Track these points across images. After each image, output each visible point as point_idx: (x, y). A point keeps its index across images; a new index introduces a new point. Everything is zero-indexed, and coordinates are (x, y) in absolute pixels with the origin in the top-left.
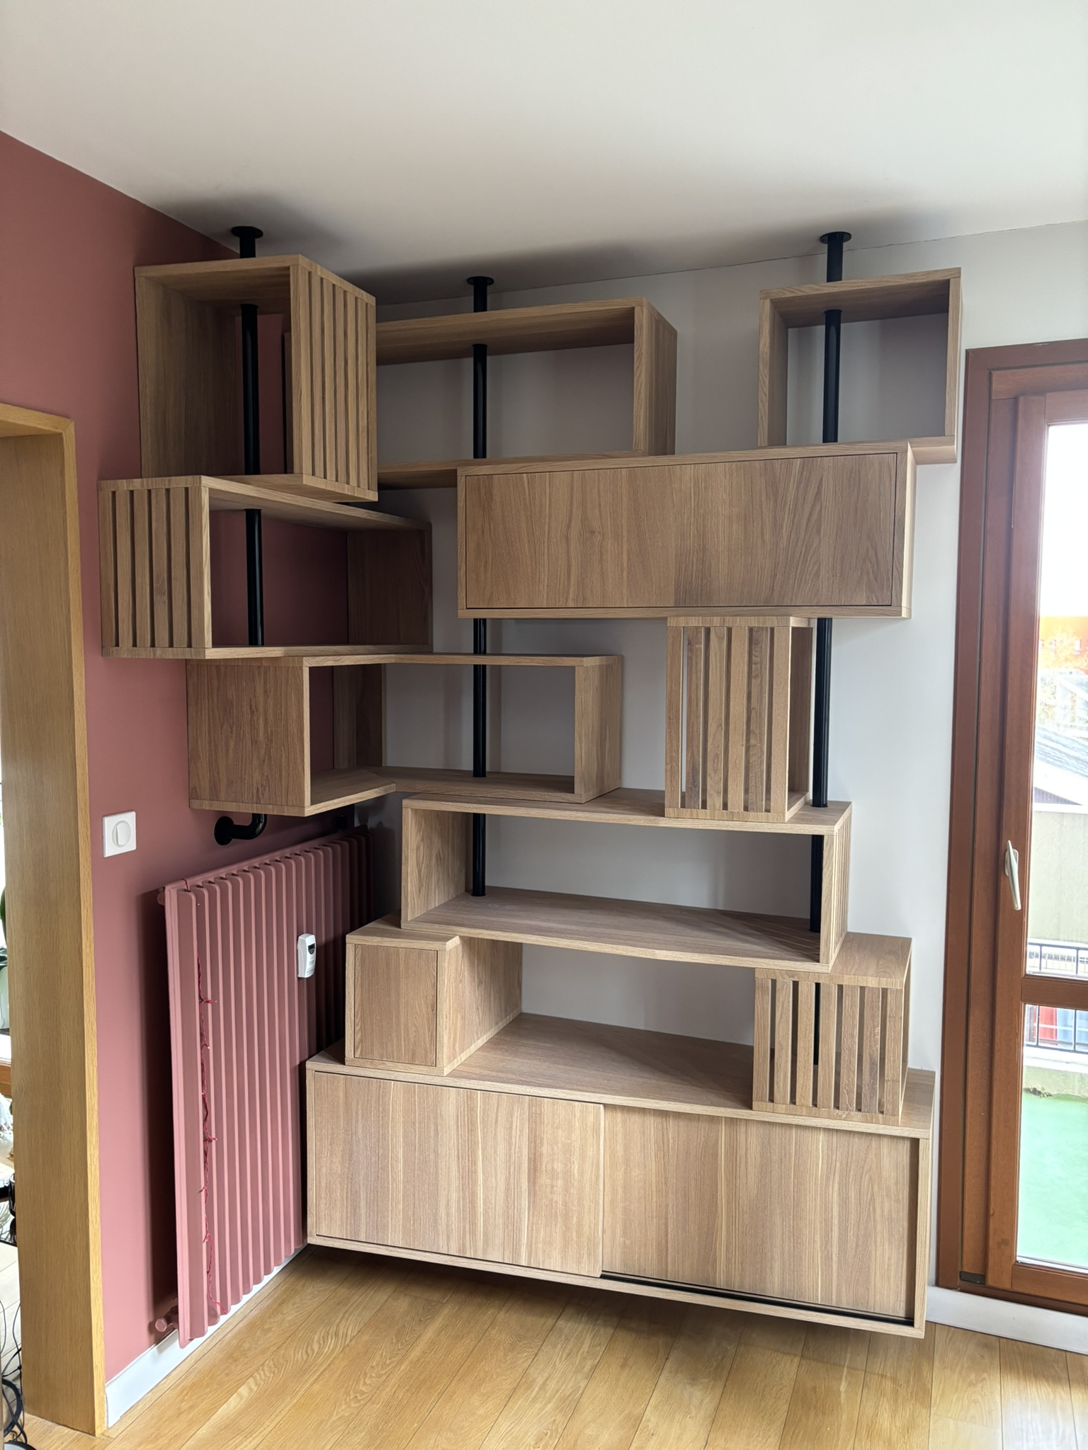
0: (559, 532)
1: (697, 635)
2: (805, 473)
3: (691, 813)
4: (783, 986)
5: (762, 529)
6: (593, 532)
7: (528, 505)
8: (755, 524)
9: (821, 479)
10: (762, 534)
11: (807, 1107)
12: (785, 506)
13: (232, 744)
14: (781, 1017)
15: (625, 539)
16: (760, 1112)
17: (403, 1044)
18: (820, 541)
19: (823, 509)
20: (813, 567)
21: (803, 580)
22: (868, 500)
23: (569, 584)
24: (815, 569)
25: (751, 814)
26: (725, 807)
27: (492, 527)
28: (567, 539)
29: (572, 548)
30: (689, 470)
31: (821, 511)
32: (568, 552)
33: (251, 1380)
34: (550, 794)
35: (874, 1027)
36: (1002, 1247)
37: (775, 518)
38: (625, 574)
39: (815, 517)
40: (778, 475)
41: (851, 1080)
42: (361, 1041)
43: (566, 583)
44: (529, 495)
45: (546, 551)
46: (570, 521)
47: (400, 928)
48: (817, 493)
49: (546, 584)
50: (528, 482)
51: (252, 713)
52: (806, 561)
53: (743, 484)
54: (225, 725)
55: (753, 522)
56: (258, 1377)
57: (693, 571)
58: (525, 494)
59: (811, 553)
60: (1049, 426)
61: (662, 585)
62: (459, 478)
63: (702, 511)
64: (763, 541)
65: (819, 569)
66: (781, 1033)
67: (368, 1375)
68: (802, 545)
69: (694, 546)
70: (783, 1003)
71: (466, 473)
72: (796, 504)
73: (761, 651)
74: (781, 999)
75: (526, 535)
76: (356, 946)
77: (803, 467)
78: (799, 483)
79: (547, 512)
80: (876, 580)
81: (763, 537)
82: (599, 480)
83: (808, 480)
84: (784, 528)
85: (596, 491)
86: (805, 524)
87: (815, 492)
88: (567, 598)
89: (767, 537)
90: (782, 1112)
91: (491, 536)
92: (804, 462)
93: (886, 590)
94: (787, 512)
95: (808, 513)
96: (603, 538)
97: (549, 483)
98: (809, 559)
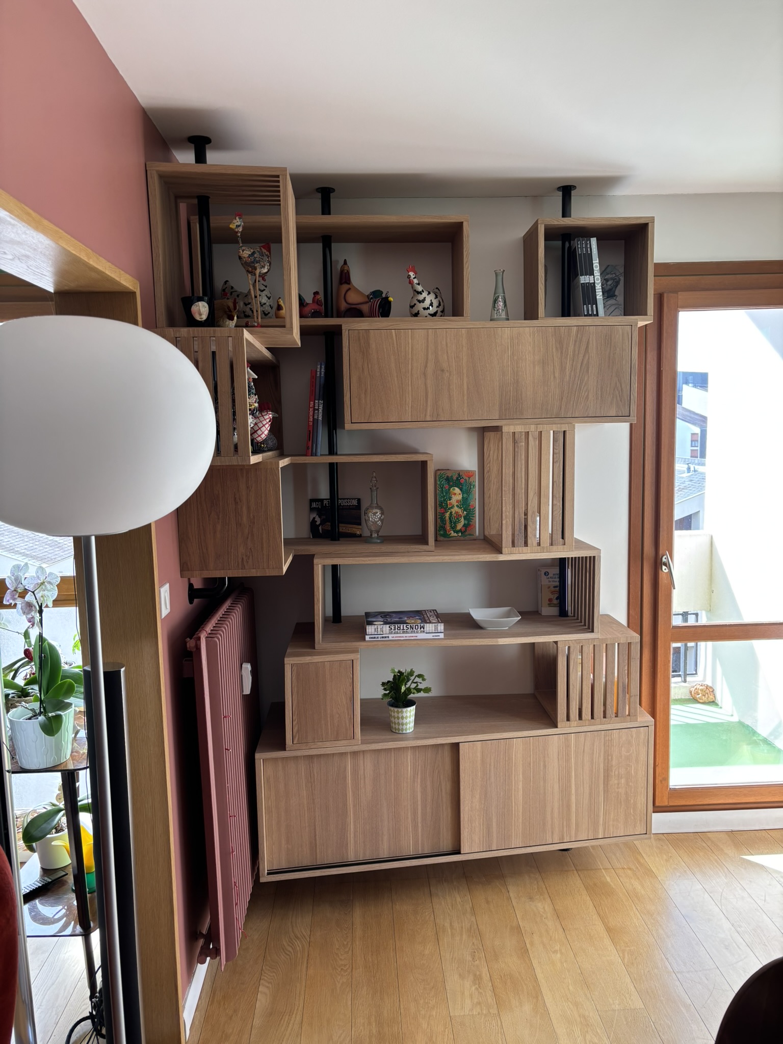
0: (419, 370)
1: (521, 437)
2: (579, 335)
3: (519, 549)
4: (574, 650)
5: (554, 369)
6: (443, 371)
7: (396, 352)
8: (549, 366)
9: (589, 339)
10: (554, 372)
11: (589, 720)
12: (567, 355)
13: (219, 527)
14: (573, 668)
15: (465, 375)
16: (563, 727)
17: (329, 728)
18: (589, 377)
20: (585, 393)
21: (579, 401)
22: (616, 353)
23: (427, 406)
25: (554, 547)
26: (539, 544)
27: (370, 366)
28: (425, 374)
29: (428, 381)
30: (508, 331)
31: (589, 359)
32: (425, 384)
33: (262, 982)
34: (412, 547)
35: (625, 666)
37: (562, 363)
38: (465, 398)
39: (585, 362)
40: (563, 336)
41: (612, 699)
42: (298, 731)
43: (425, 405)
44: (397, 345)
45: (410, 383)
46: (427, 362)
47: (315, 649)
49: (410, 406)
50: (396, 336)
52: (581, 390)
53: (541, 341)
54: (213, 513)
56: (265, 978)
57: (510, 396)
58: (394, 345)
59: (584, 384)
60: (679, 311)
61: (490, 405)
62: (343, 331)
63: (516, 358)
64: (554, 377)
65: (588, 394)
66: (573, 678)
69: (511, 380)
70: (574, 660)
71: (349, 328)
72: (574, 355)
74: (573, 657)
75: (395, 371)
76: (292, 665)
77: (578, 331)
78: (576, 341)
79: (410, 356)
80: (621, 401)
81: (554, 375)
82: (446, 336)
83: (581, 340)
84: (567, 370)
85: (444, 343)
86: (579, 367)
87: (585, 347)
88: (425, 415)
89: (557, 375)
90: (574, 726)
91: (369, 373)
92: (578, 328)
93: (626, 408)
94: (568, 359)
95: (581, 360)
96: (450, 374)
97: (411, 337)
98: (582, 388)
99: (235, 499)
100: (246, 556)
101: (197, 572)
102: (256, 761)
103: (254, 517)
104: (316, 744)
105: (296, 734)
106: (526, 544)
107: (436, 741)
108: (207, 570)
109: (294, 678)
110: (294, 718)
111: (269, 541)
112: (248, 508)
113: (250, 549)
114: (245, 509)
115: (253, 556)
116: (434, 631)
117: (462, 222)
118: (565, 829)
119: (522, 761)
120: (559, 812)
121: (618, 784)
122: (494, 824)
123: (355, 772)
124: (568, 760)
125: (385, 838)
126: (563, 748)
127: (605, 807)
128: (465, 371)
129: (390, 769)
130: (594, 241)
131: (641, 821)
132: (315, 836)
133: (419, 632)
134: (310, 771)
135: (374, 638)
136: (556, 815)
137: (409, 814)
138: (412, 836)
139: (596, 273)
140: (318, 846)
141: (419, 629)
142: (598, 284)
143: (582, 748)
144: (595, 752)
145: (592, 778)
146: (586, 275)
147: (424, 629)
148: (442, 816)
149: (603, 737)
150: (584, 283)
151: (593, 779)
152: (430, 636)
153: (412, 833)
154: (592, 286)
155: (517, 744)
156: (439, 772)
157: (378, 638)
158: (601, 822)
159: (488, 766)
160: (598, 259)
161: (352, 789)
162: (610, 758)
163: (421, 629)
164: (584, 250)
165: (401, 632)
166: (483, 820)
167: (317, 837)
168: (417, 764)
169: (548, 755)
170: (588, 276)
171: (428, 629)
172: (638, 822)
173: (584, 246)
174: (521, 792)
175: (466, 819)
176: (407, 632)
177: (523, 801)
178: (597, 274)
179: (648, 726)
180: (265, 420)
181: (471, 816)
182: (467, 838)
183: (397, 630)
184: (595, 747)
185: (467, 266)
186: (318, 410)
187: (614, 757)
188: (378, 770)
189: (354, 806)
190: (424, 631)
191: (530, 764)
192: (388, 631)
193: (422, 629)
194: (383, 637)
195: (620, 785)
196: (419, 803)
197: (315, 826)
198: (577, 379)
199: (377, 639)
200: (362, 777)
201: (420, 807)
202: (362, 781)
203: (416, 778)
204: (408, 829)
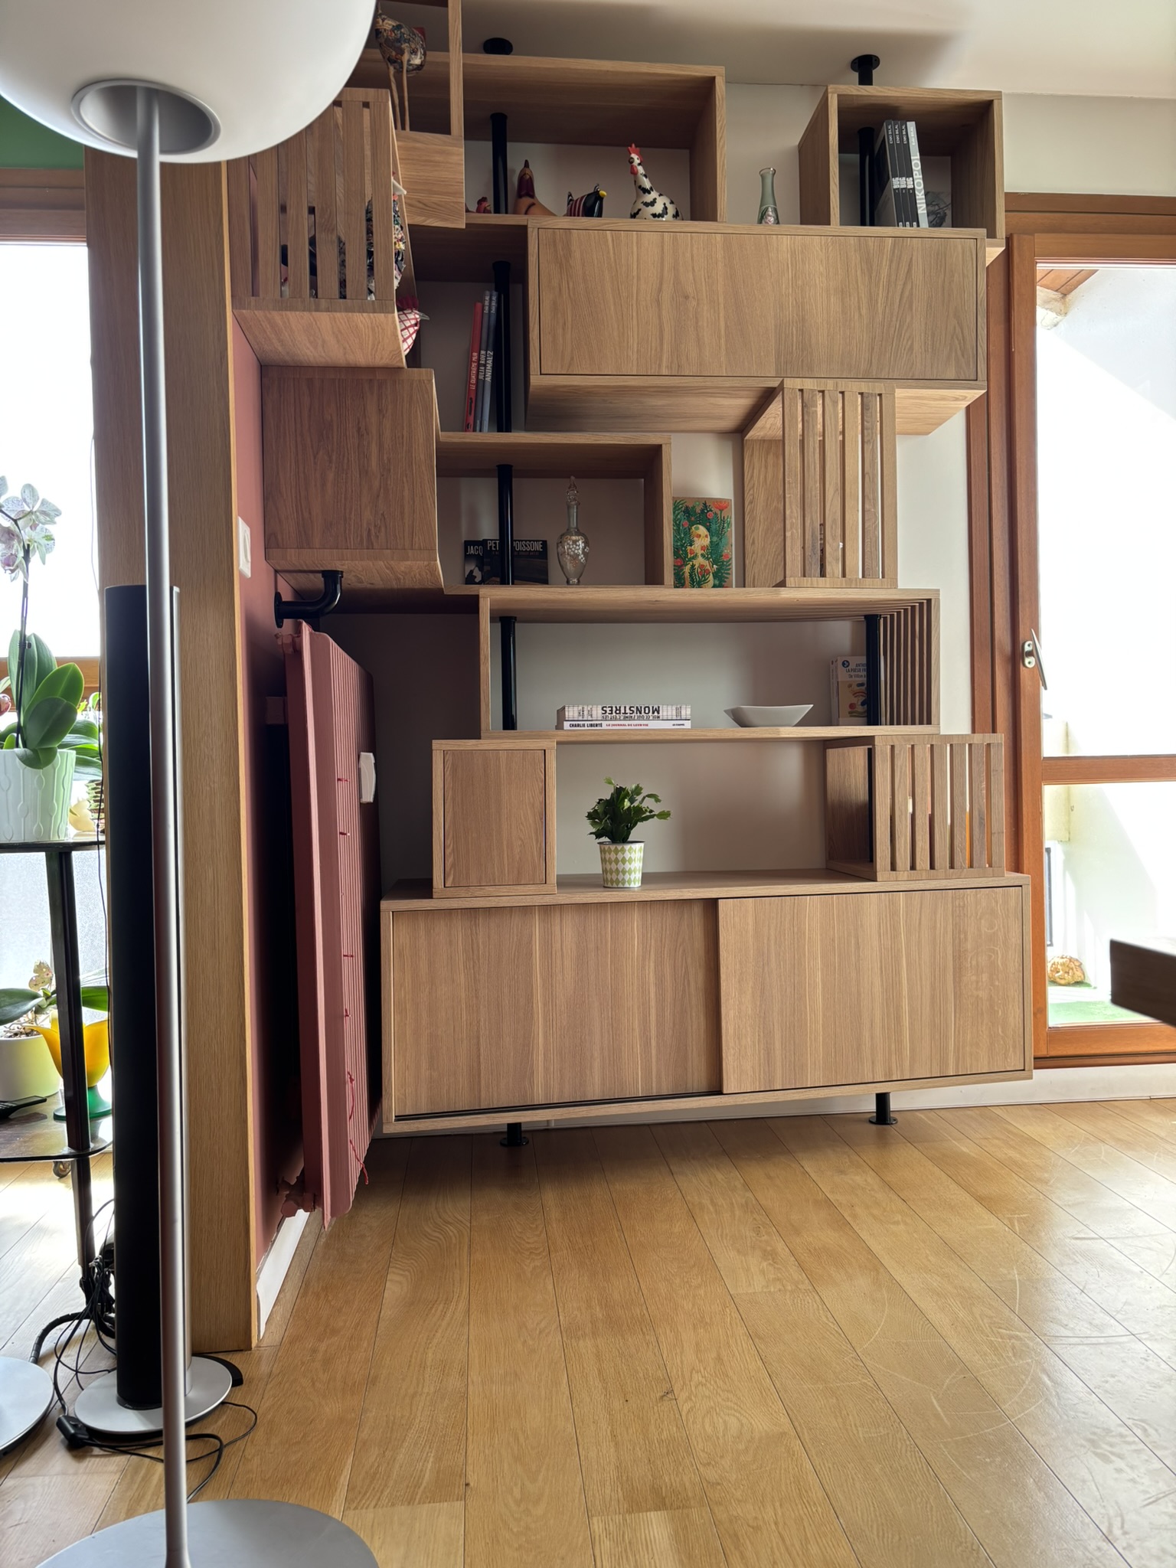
0: (649, 296)
1: (812, 397)
2: (896, 251)
3: (811, 582)
4: (900, 751)
5: (859, 302)
6: (687, 297)
7: (613, 265)
8: (852, 299)
9: (911, 258)
10: (859, 309)
11: (925, 870)
12: (879, 282)
13: (331, 476)
15: (722, 306)
17: (506, 862)
18: (912, 318)
19: (914, 287)
20: (908, 341)
21: (899, 354)
22: (953, 281)
23: (662, 349)
24: (909, 343)
25: (868, 581)
26: (844, 575)
27: (571, 285)
28: (658, 302)
29: (664, 313)
30: (786, 241)
31: (912, 288)
32: (660, 317)
35: (981, 782)
37: (870, 293)
38: (723, 342)
39: (907, 293)
40: (872, 251)
41: (963, 838)
42: (453, 865)
43: (658, 349)
44: (614, 253)
45: (634, 314)
46: (661, 284)
48: (908, 272)
49: (635, 350)
50: (613, 240)
51: (360, 436)
52: (901, 336)
53: (839, 259)
54: (321, 453)
55: (850, 296)
56: (397, 1266)
57: (793, 341)
58: (609, 253)
59: (905, 328)
60: (1037, 263)
61: (762, 354)
62: (530, 235)
63: (800, 283)
64: (860, 315)
65: (912, 344)
67: (524, 1238)
68: (897, 321)
69: (793, 317)
70: (901, 769)
71: (539, 225)
72: (889, 280)
73: (871, 418)
74: (900, 765)
75: (611, 295)
76: (444, 754)
77: (894, 245)
78: (891, 262)
79: (635, 273)
80: (963, 356)
81: (860, 312)
82: (691, 244)
83: (900, 258)
84: (879, 304)
85: (688, 255)
86: (898, 301)
87: (906, 271)
88: (660, 366)
89: (864, 311)
90: (903, 879)
91: (570, 295)
92: (895, 240)
93: (971, 367)
94: (881, 288)
95: (900, 291)
96: (698, 304)
97: (637, 243)
98: (903, 334)
99: (359, 429)
100: (375, 526)
101: (293, 550)
102: (381, 913)
103: (389, 460)
104: (483, 889)
105: (451, 869)
106: (823, 574)
107: (681, 894)
108: (310, 548)
109: (447, 774)
110: (448, 842)
111: (414, 502)
112: (381, 446)
113: (383, 515)
114: (374, 448)
115: (386, 527)
116: (675, 718)
117: (714, 78)
118: (894, 1057)
119: (821, 935)
120: (883, 1027)
121: (977, 982)
122: (778, 1045)
123: (547, 944)
124: (895, 936)
125: (597, 1064)
126: (886, 916)
127: (957, 1022)
128: (721, 300)
129: (604, 941)
130: (911, 127)
131: (1014, 1047)
132: (479, 1056)
133: (651, 718)
134: (472, 940)
135: (579, 725)
136: (877, 1031)
137: (637, 1023)
138: (642, 1063)
139: (916, 175)
140: (482, 1075)
141: (651, 714)
142: (920, 191)
143: (918, 918)
144: (938, 925)
145: (935, 972)
146: (901, 176)
147: (658, 713)
148: (690, 1027)
149: (950, 900)
150: (898, 189)
151: (937, 973)
152: (668, 725)
153: (641, 1056)
154: (911, 194)
155: (811, 905)
156: (684, 951)
157: (584, 725)
158: (951, 1047)
159: (765, 941)
160: (918, 154)
161: (541, 974)
162: (962, 936)
163: (653, 713)
164: (898, 138)
165: (622, 718)
166: (759, 1035)
167: (482, 1058)
168: (649, 935)
169: (862, 927)
170: (904, 178)
171: (665, 713)
172: (1011, 1049)
173: (897, 133)
174: (820, 990)
175: (731, 1031)
176: (631, 718)
177: (823, 1005)
178: (918, 176)
179: (1021, 886)
180: (409, 320)
181: (739, 1027)
182: (734, 1067)
183: (614, 714)
184: (938, 916)
185: (721, 144)
186: (485, 366)
187: (969, 937)
188: (585, 944)
189: (545, 1005)
190: (659, 717)
191: (833, 940)
192: (600, 716)
193: (656, 714)
194: (591, 725)
195: (980, 984)
196: (653, 1003)
197: (478, 1038)
198: (894, 319)
199: (583, 728)
200: (559, 954)
201: (653, 1011)
202: (559, 962)
203: (647, 960)
204: (635, 1050)
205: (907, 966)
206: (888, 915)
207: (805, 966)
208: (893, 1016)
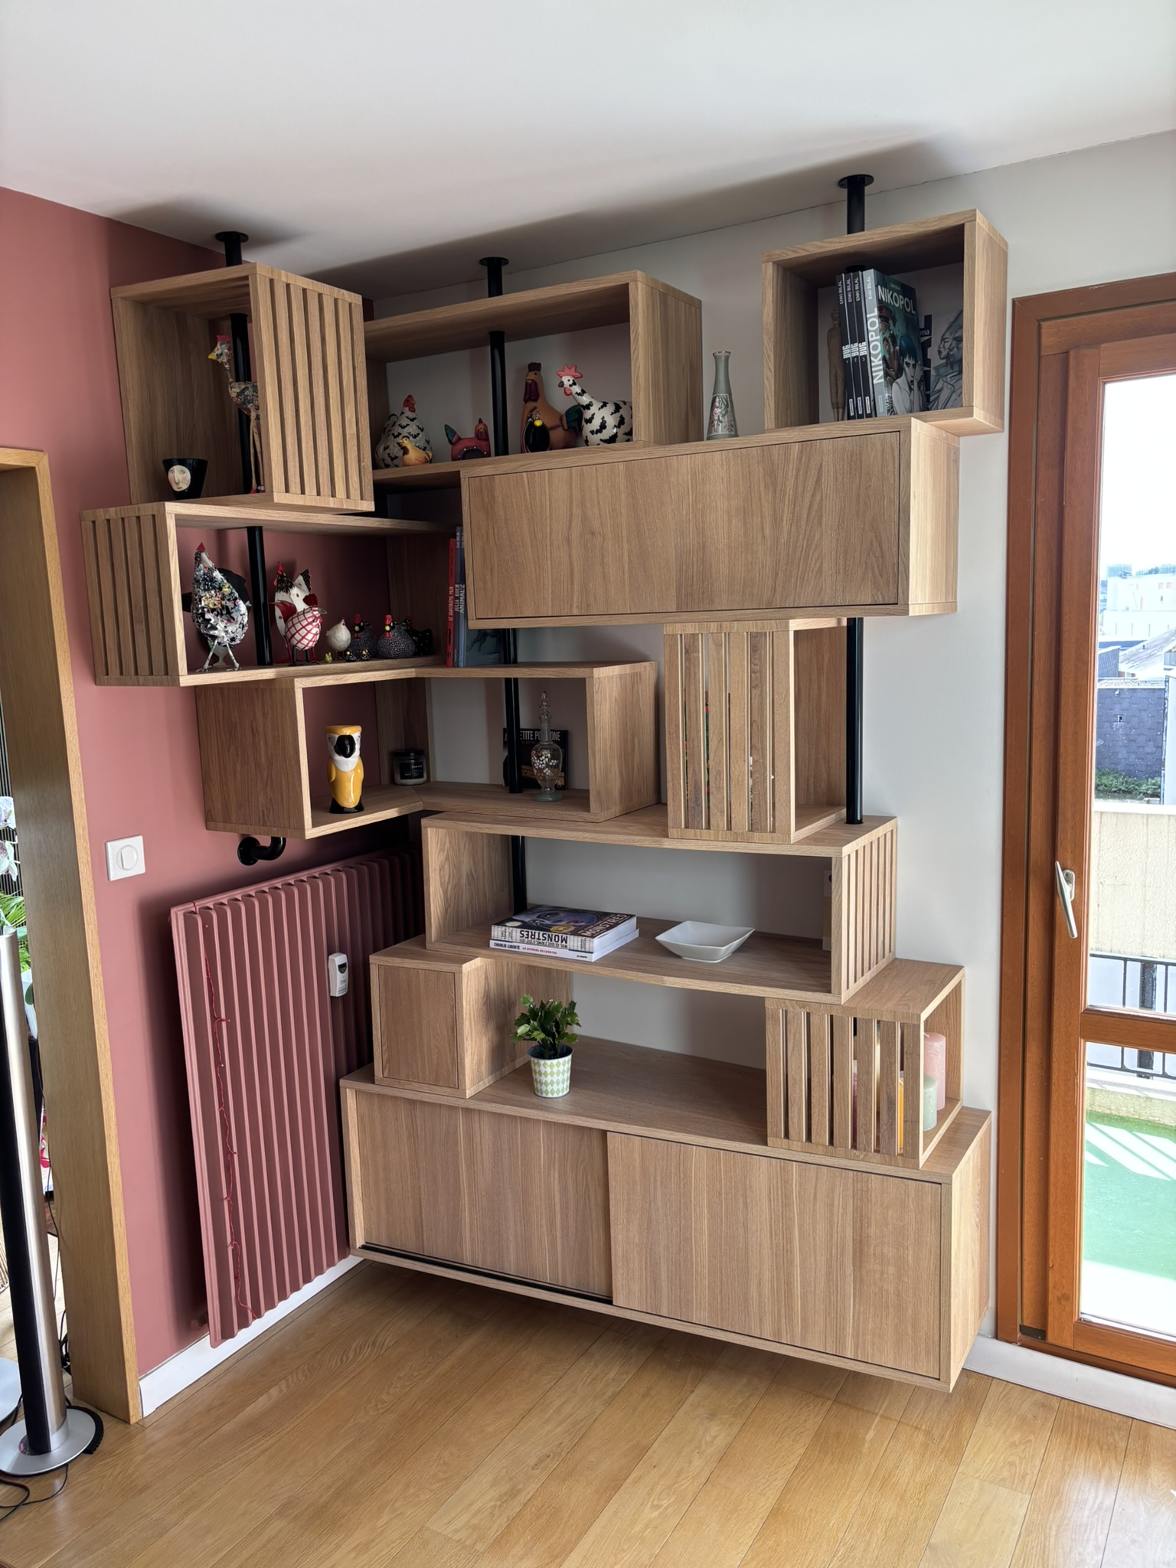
0: (560, 534)
1: (693, 642)
2: (804, 459)
3: (695, 833)
4: (795, 1017)
5: (762, 523)
6: (593, 534)
7: (529, 507)
8: (754, 518)
9: (821, 464)
10: (762, 528)
11: (824, 1145)
12: (784, 496)
13: (238, 767)
14: (793, 1050)
15: (626, 539)
16: (776, 1147)
17: (427, 1065)
18: (822, 534)
19: (824, 499)
20: (816, 563)
21: (806, 578)
22: (870, 486)
23: (572, 588)
24: (818, 565)
25: (756, 835)
26: (729, 828)
27: (496, 531)
28: (568, 541)
29: (574, 552)
31: (822, 500)
32: (570, 556)
33: (284, 1381)
34: (567, 813)
36: (1063, 1302)
37: (775, 511)
38: (626, 577)
39: (815, 506)
40: (776, 462)
41: (868, 1119)
42: (389, 1061)
43: (570, 589)
44: (530, 495)
45: (549, 555)
46: (571, 521)
47: (425, 948)
48: (817, 480)
49: (550, 591)
50: (528, 482)
51: (254, 735)
52: (808, 557)
53: (740, 474)
54: (231, 748)
55: (752, 515)
56: (290, 1380)
57: (693, 572)
58: (525, 494)
59: (813, 547)
60: (1105, 383)
61: (664, 588)
62: (462, 480)
63: (700, 506)
64: (764, 536)
65: (821, 566)
66: (793, 1067)
67: (394, 1386)
68: (804, 540)
69: (694, 545)
70: (795, 1035)
71: (468, 475)
72: (796, 492)
73: (760, 659)
74: (792, 1031)
75: (529, 539)
76: (380, 967)
77: (801, 452)
78: (798, 471)
79: (548, 514)
80: (881, 575)
81: (763, 532)
82: (597, 477)
83: (808, 466)
84: (785, 521)
85: (594, 489)
86: (805, 516)
87: (815, 479)
88: (571, 606)
89: (767, 532)
90: (794, 1150)
91: (495, 542)
93: (891, 588)
94: (786, 503)
95: (808, 504)
96: (604, 539)
97: (549, 482)
98: (811, 555)
99: (253, 729)
101: (221, 824)
102: (341, 1089)
104: (412, 1084)
105: (386, 1064)
106: (708, 825)
107: (577, 1120)
109: (381, 984)
110: (384, 1041)
113: (271, 799)
116: (579, 949)
117: (628, 284)
118: (783, 1320)
119: (708, 1186)
120: (773, 1288)
121: (882, 1273)
122: (664, 1276)
123: (470, 1137)
124: (787, 1205)
125: (512, 1246)
126: (777, 1182)
127: (857, 1306)
128: (624, 534)
129: (515, 1145)
130: (869, 277)
131: (928, 1352)
132: (421, 1214)
133: (560, 946)
134: (412, 1120)
135: (501, 945)
136: (767, 1291)
137: (544, 1221)
138: (549, 1256)
139: (872, 336)
140: (424, 1229)
143: (812, 1192)
144: (836, 1203)
145: (831, 1249)
146: (853, 342)
147: (566, 943)
148: (588, 1237)
149: (850, 1181)
151: (834, 1251)
152: (573, 955)
153: (548, 1250)
154: (863, 362)
155: (698, 1155)
156: (585, 1168)
157: (505, 946)
158: (850, 1330)
161: (465, 1161)
162: (865, 1221)
163: (562, 942)
164: (850, 295)
166: (646, 1263)
167: (423, 1215)
168: (553, 1147)
169: (751, 1187)
170: (856, 344)
171: (572, 944)
172: (923, 1353)
173: (849, 289)
174: (705, 1238)
175: (620, 1254)
176: (543, 944)
177: (709, 1252)
179: (940, 1184)
181: (627, 1250)
182: (623, 1285)
183: (530, 939)
184: (837, 1194)
185: (635, 356)
186: (458, 598)
187: (873, 1224)
188: (499, 1143)
189: (468, 1186)
190: (566, 947)
191: (720, 1194)
192: (519, 939)
193: (564, 943)
194: (511, 947)
195: (885, 1275)
196: (558, 1208)
197: (420, 1199)
198: (801, 537)
199: (504, 948)
200: (479, 1148)
201: (558, 1216)
202: (479, 1153)
203: (552, 1169)
204: (543, 1243)
205: (800, 1236)
206: (779, 1181)
207: (691, 1212)
208: (783, 1282)
